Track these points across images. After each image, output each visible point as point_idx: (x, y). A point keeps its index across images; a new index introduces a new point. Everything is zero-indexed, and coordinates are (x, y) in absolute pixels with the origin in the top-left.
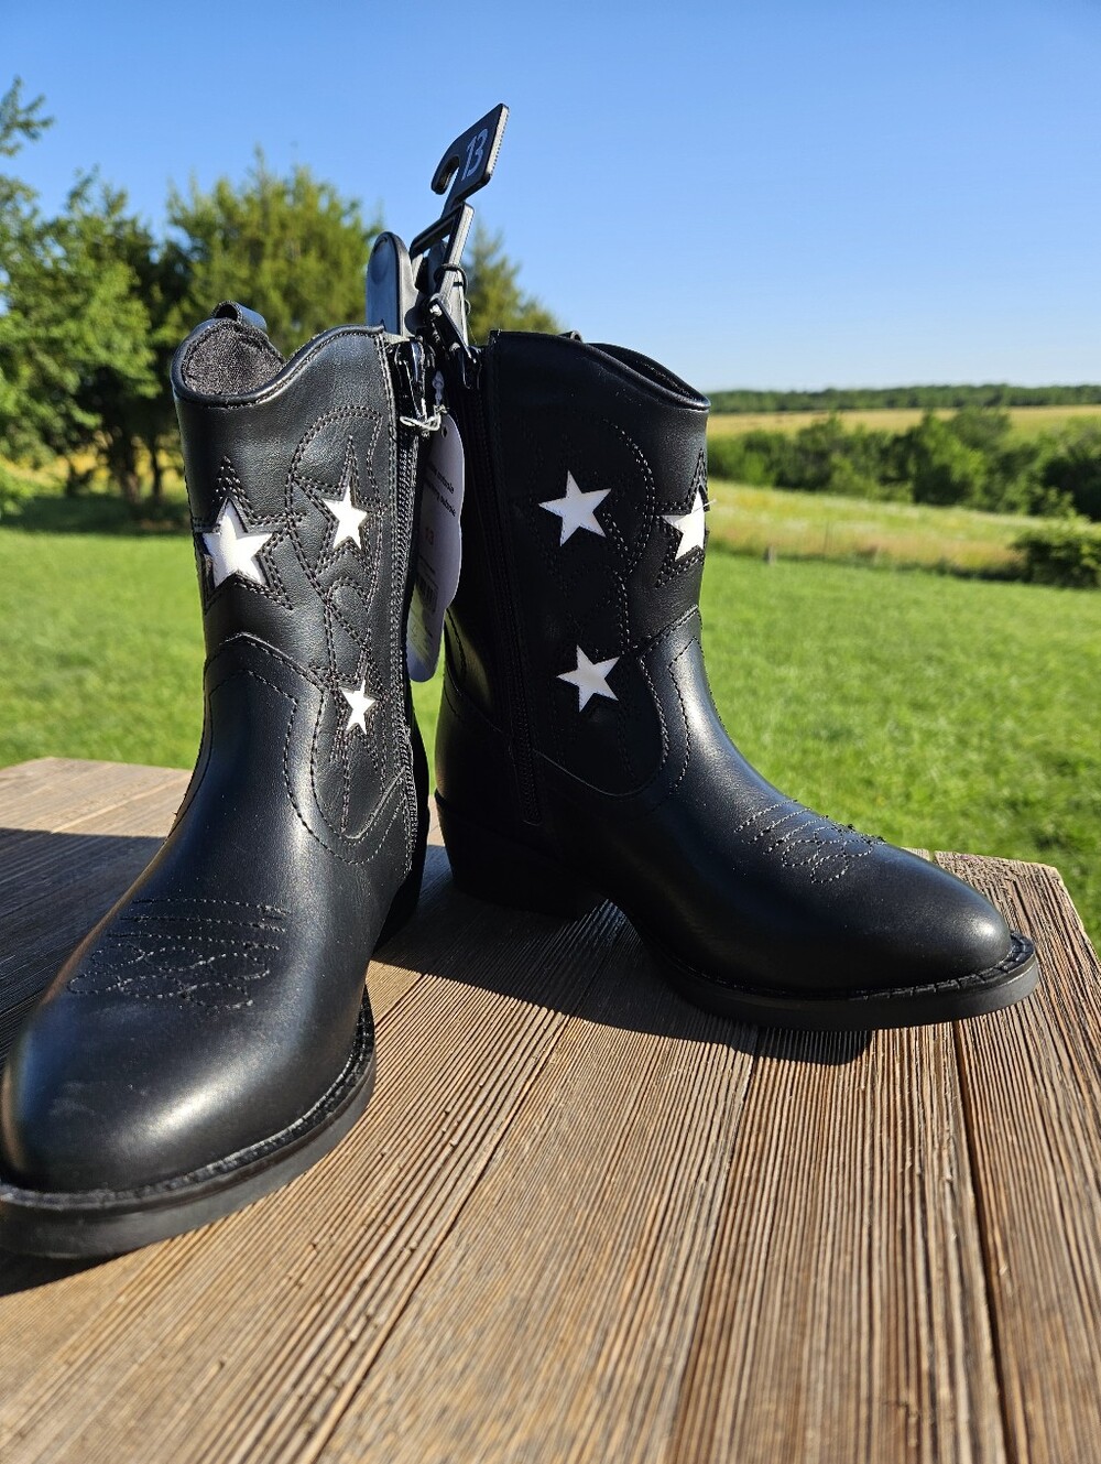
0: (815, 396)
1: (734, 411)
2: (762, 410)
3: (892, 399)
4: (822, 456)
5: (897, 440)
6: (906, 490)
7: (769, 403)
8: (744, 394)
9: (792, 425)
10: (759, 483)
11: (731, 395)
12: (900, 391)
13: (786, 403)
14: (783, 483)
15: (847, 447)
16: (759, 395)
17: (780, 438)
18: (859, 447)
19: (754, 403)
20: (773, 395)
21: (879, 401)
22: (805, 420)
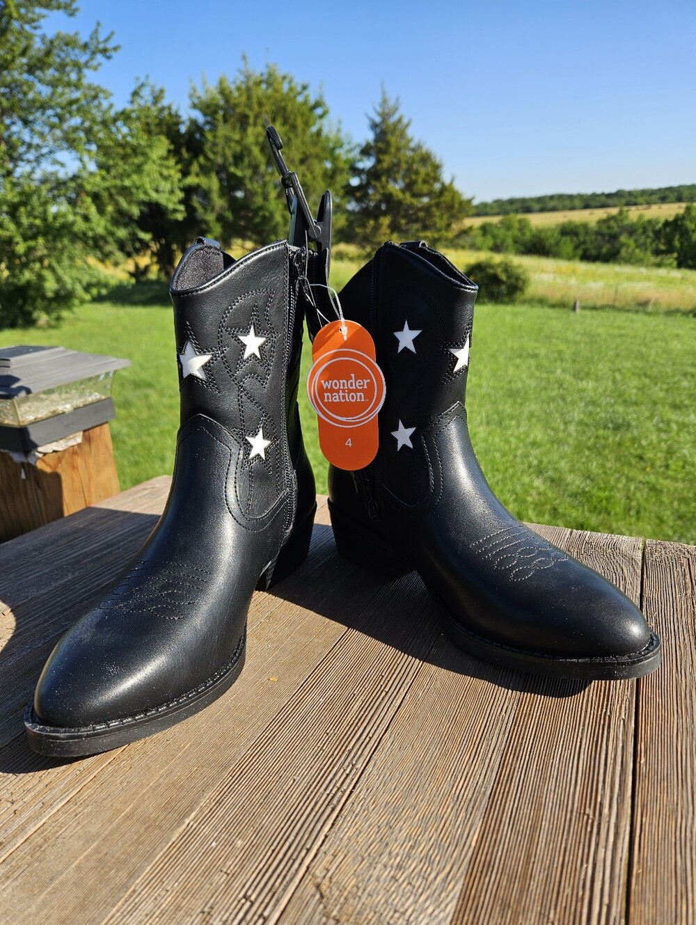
0: (609, 196)
1: (554, 209)
2: (573, 208)
3: (664, 196)
4: (614, 237)
5: (667, 224)
6: (671, 259)
7: (577, 203)
8: (561, 197)
9: (592, 217)
10: (570, 258)
11: (552, 197)
12: (670, 189)
13: (588, 202)
14: (586, 257)
15: (631, 231)
16: (571, 197)
17: (585, 226)
18: (641, 231)
19: (567, 203)
20: (580, 196)
21: (654, 197)
22: (601, 214)
